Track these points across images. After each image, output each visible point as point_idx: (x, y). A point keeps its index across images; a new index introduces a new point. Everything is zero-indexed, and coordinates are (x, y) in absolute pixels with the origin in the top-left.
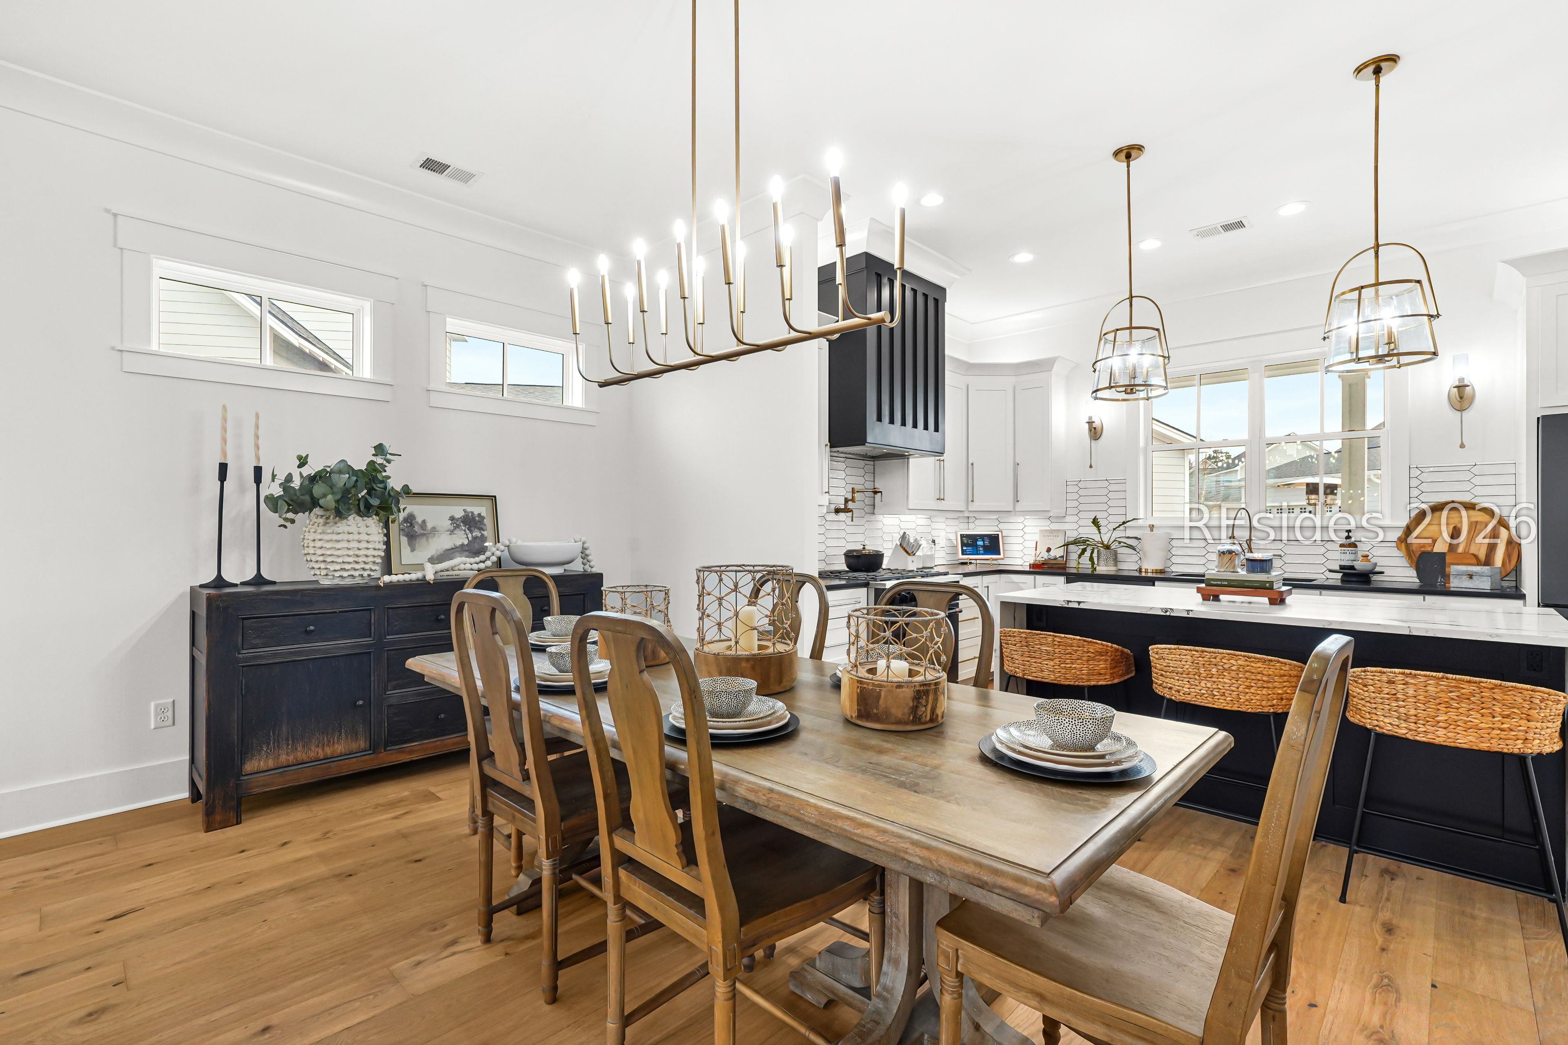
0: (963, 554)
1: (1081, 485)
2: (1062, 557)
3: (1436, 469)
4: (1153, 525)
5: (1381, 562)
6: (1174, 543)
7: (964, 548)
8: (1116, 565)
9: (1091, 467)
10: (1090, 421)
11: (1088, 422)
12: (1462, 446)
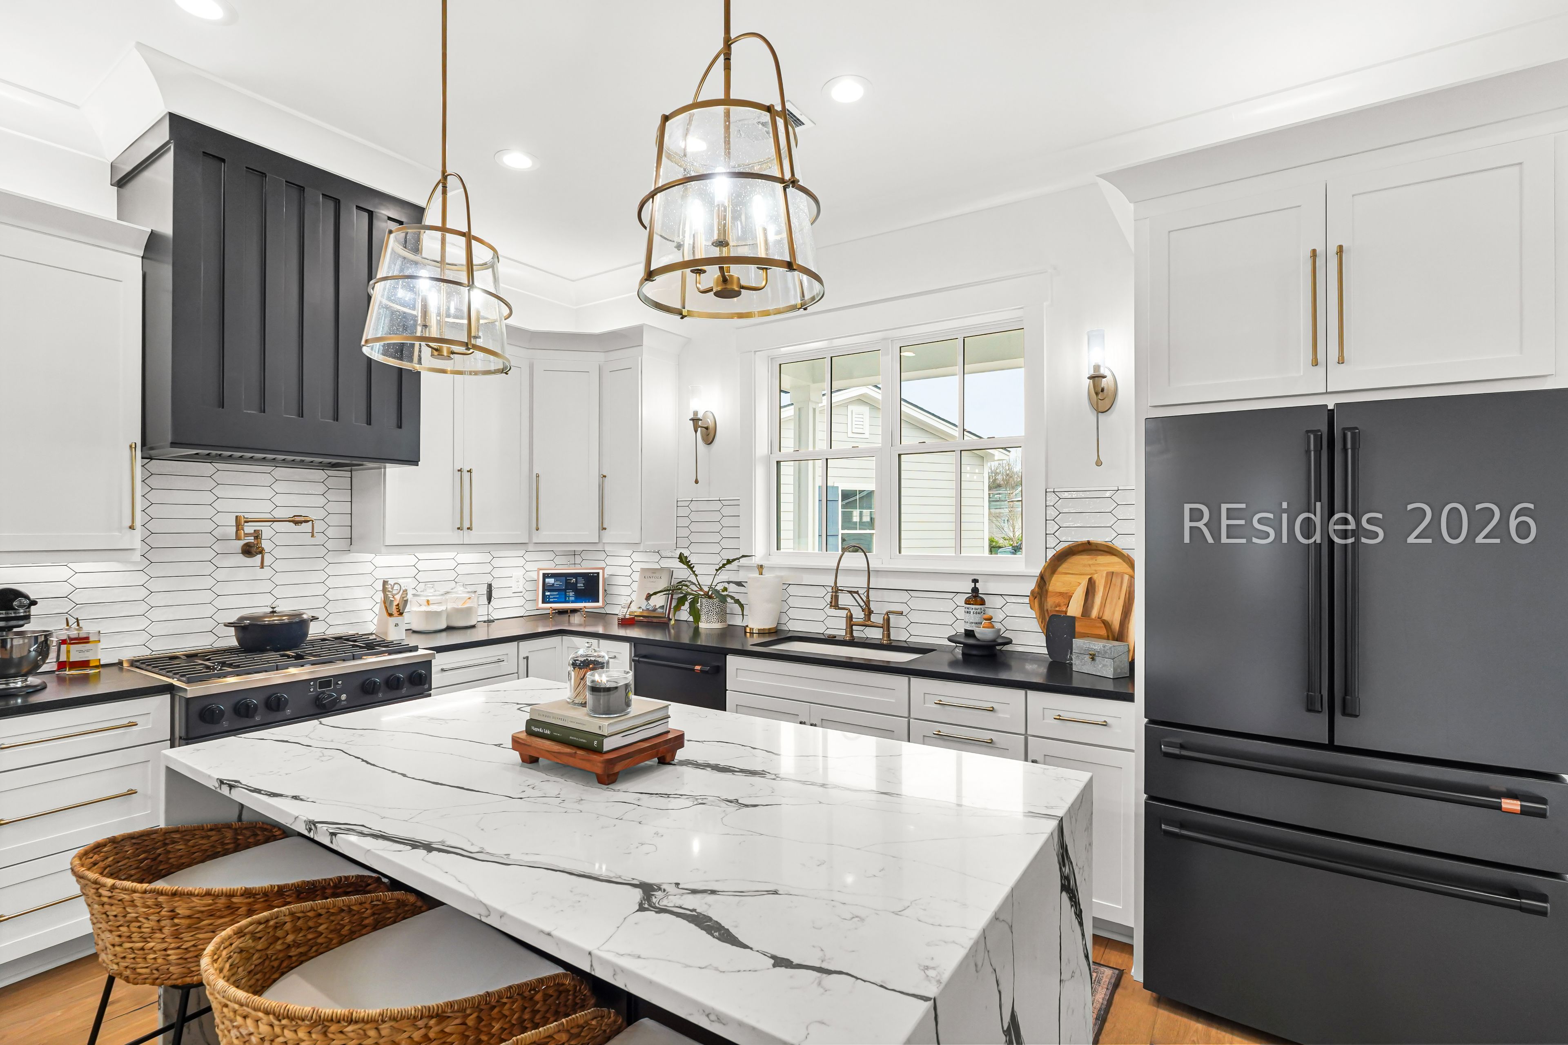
0: (544, 602)
1: (693, 506)
2: (662, 607)
3: (1074, 495)
4: (762, 566)
5: (1010, 624)
6: (792, 590)
7: (547, 593)
8: (723, 620)
9: (697, 482)
10: (696, 417)
11: (692, 419)
12: (1099, 463)
